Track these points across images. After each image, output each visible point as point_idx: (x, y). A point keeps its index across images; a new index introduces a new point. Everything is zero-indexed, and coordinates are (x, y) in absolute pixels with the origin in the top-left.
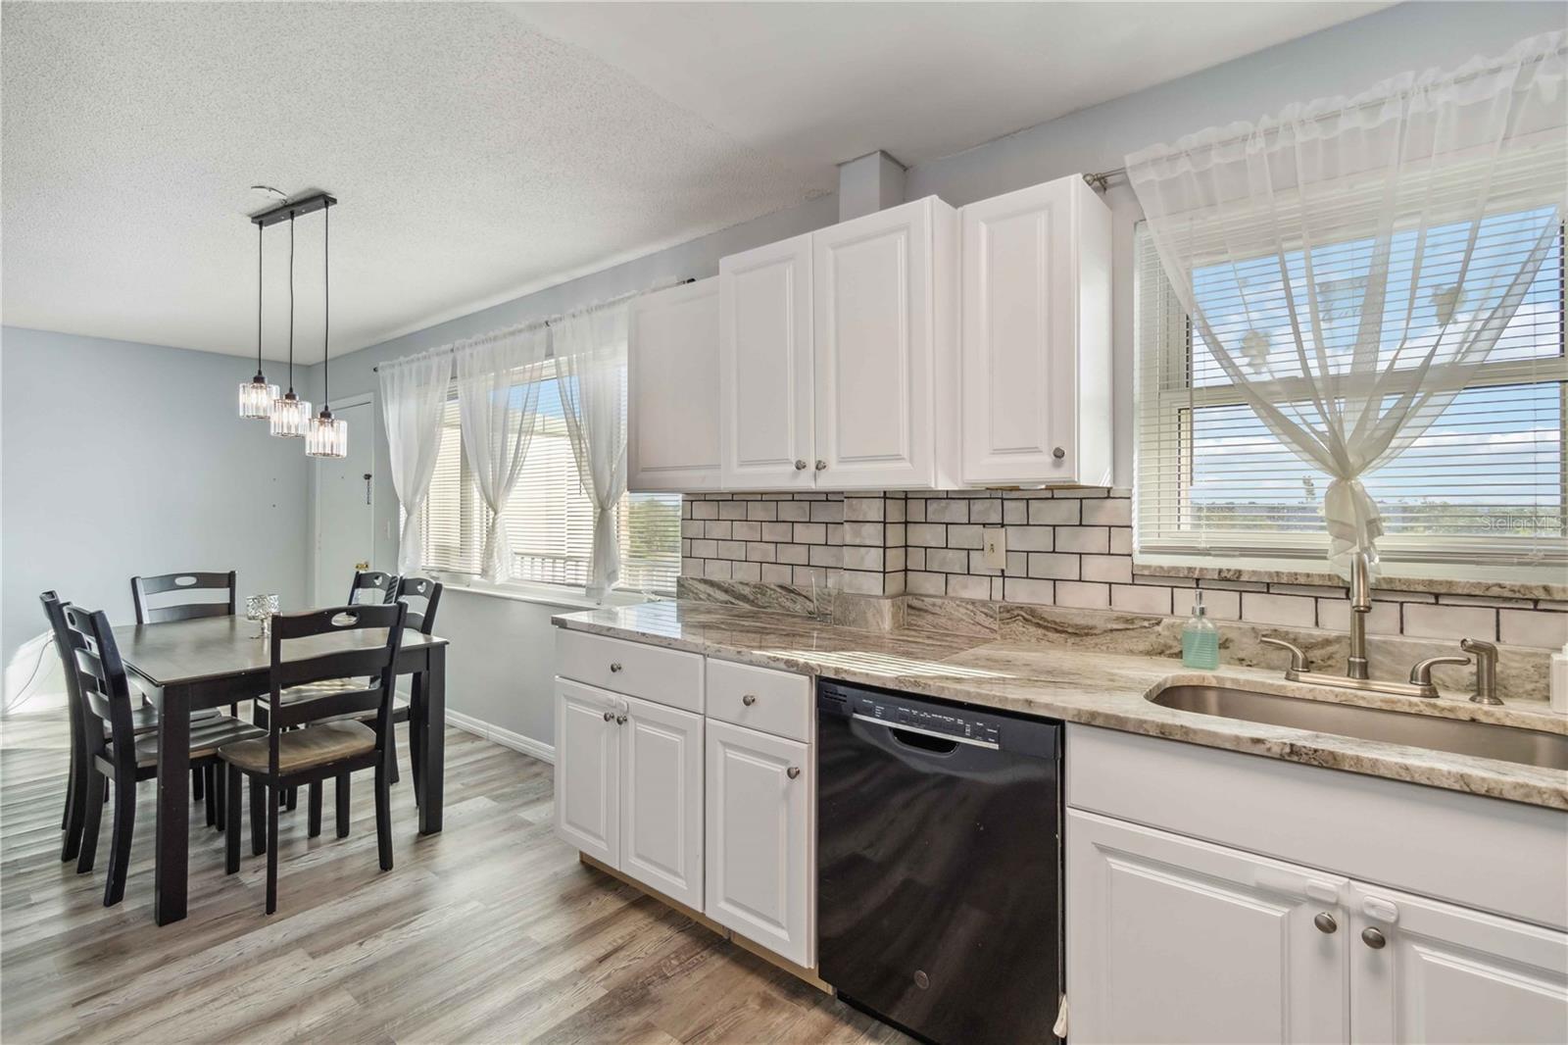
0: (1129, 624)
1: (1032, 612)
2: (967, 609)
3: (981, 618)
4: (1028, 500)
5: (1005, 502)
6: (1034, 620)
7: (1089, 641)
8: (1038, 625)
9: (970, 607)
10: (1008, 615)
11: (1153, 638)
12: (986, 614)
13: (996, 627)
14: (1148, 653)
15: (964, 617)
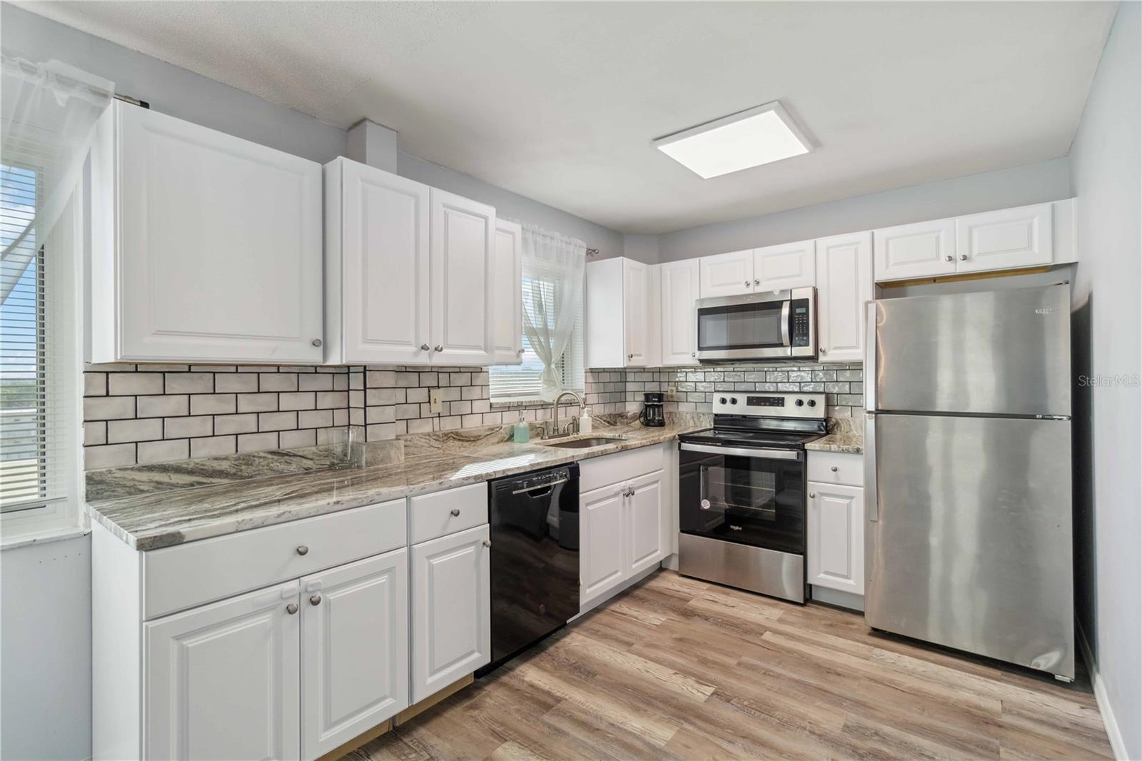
0: (493, 430)
1: (457, 434)
2: (426, 439)
3: (433, 443)
4: (450, 373)
5: (440, 374)
6: (458, 438)
7: (479, 442)
8: (460, 440)
9: (427, 437)
10: (446, 438)
11: (500, 435)
12: (436, 440)
13: (440, 446)
14: (498, 443)
15: (424, 444)
